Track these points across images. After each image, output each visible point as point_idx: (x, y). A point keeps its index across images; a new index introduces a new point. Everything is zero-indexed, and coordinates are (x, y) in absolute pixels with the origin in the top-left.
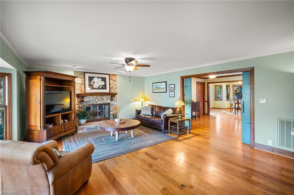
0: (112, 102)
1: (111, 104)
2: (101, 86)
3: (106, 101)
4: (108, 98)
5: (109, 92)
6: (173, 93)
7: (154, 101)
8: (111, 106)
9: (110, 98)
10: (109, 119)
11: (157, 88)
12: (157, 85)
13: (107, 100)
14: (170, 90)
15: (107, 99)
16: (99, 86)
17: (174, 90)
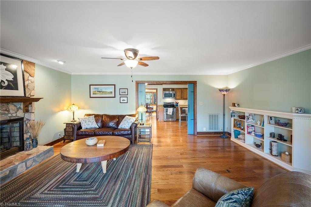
0: (27, 116)
1: (25, 119)
2: (6, 83)
3: (14, 115)
4: (20, 108)
5: (23, 95)
6: (126, 99)
7: (90, 108)
8: (24, 123)
9: (22, 107)
10: (21, 148)
11: (98, 91)
12: (99, 88)
13: (16, 113)
14: (120, 95)
15: (18, 111)
16: (2, 81)
17: (127, 95)
